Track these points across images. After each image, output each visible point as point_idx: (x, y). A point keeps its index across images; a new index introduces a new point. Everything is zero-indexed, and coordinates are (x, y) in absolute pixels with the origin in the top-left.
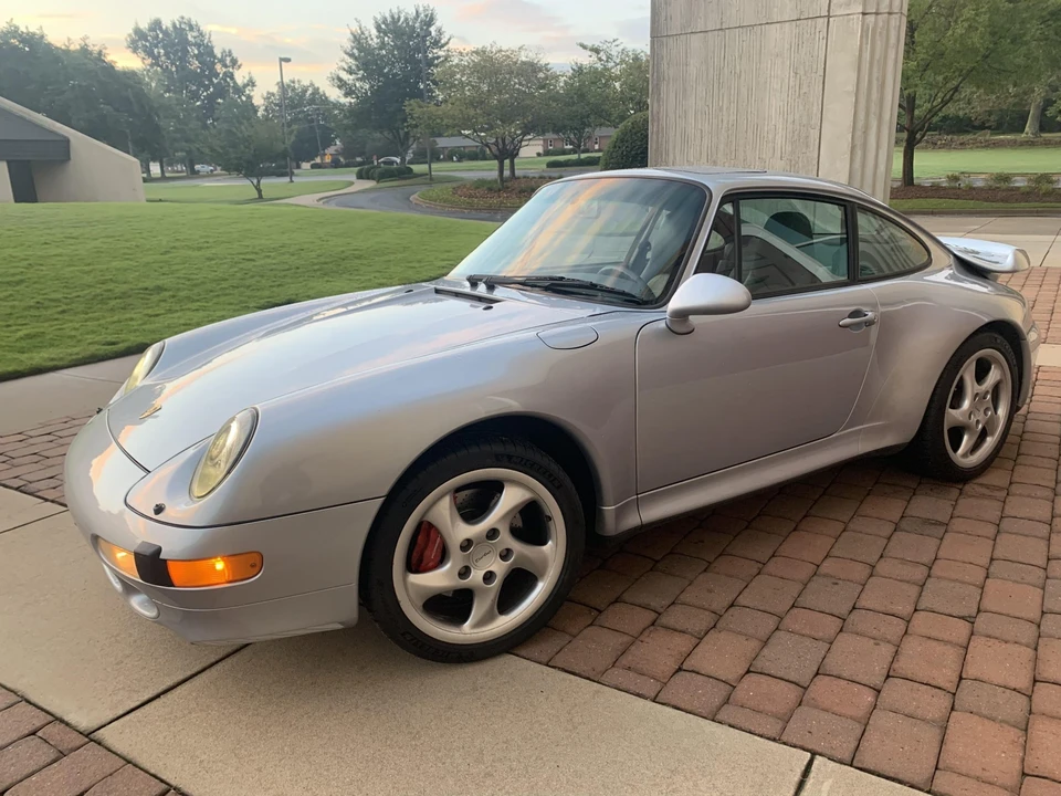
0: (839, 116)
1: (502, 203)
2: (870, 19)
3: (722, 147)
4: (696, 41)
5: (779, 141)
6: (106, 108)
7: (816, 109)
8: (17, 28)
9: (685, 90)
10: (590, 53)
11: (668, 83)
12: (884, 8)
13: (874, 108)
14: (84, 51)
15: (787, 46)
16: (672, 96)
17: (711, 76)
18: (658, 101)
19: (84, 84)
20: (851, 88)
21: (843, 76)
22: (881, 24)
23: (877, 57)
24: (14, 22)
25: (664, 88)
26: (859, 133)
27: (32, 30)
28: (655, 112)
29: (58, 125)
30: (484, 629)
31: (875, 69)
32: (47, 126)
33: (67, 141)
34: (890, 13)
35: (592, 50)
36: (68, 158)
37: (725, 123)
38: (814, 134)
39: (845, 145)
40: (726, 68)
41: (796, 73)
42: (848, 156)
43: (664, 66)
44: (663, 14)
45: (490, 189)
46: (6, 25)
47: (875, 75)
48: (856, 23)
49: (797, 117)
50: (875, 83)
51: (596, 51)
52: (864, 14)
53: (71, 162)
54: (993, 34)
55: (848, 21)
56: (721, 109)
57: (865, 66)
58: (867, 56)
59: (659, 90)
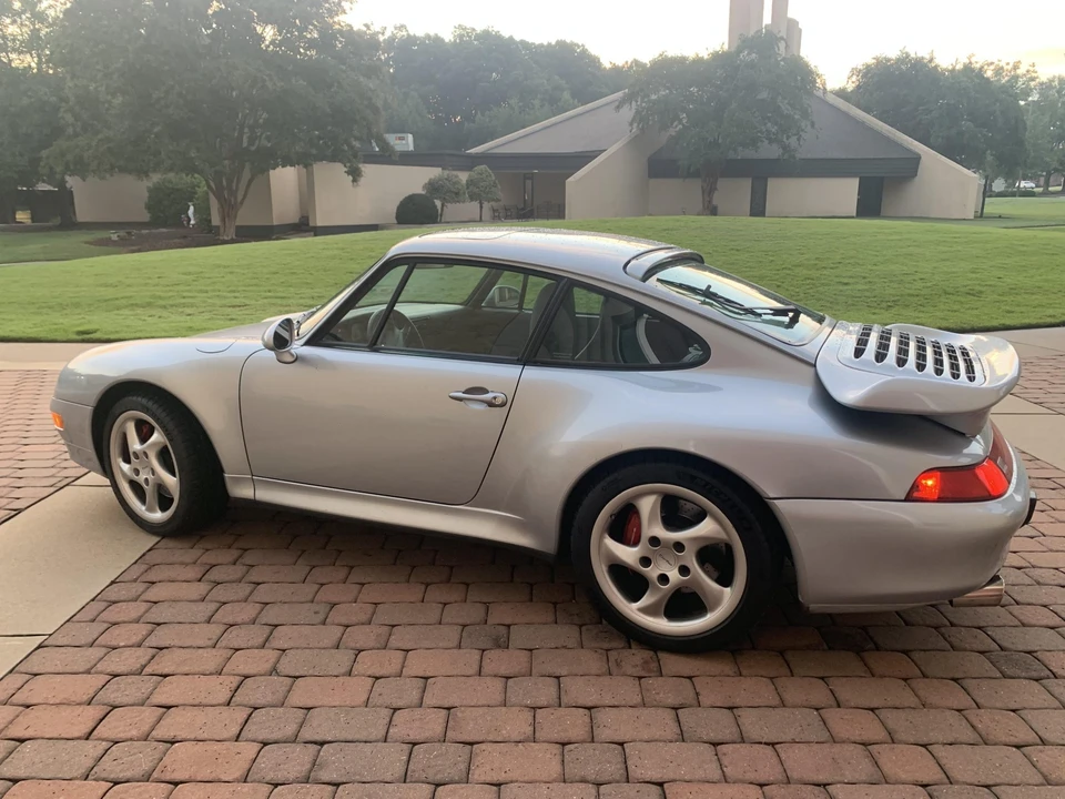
6: (966, 125)
8: (908, 55)
14: (968, 69)
19: (952, 102)
24: (906, 50)
27: (919, 55)
29: (916, 143)
32: (905, 144)
33: (916, 159)
36: (914, 173)
46: (899, 53)
53: (917, 179)
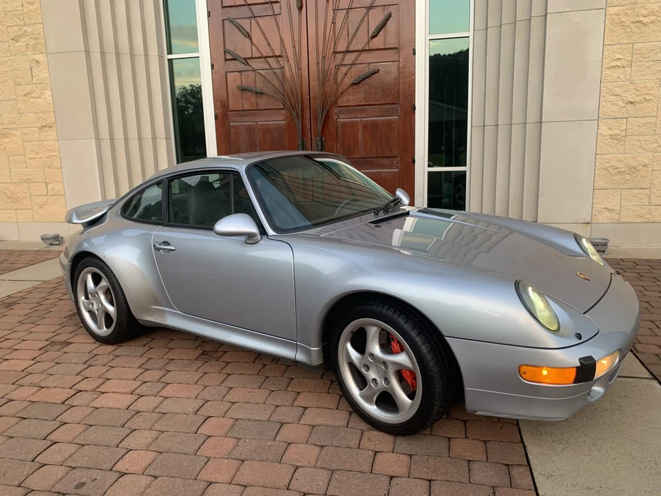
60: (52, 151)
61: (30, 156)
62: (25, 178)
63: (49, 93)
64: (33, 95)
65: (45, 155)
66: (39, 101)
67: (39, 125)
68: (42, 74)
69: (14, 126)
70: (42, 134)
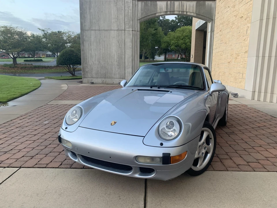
0: (129, 53)
1: (16, 71)
2: (134, 32)
3: (101, 58)
4: (93, 32)
5: (115, 58)
7: (123, 51)
9: (91, 44)
10: (41, 31)
11: (86, 41)
12: (136, 30)
13: (136, 52)
15: (116, 36)
16: (87, 45)
17: (97, 41)
18: (83, 46)
20: (131, 47)
21: (129, 44)
22: (136, 33)
23: (136, 40)
25: (85, 43)
26: (133, 57)
28: (82, 48)
30: (202, 166)
31: (135, 43)
34: (137, 31)
35: (42, 30)
37: (102, 52)
38: (124, 56)
39: (131, 60)
40: (101, 40)
41: (118, 42)
42: (131, 62)
43: (85, 37)
44: (84, 24)
45: (10, 67)
47: (135, 44)
48: (131, 32)
49: (119, 52)
50: (136, 46)
51: (44, 31)
52: (132, 31)
54: (142, 38)
55: (129, 32)
56: (100, 49)
57: (134, 42)
58: (134, 39)
59: (83, 43)
60: (246, 61)
61: (241, 63)
62: (239, 72)
63: (249, 39)
64: (246, 40)
65: (244, 63)
66: (246, 42)
67: (244, 52)
68: (249, 32)
69: (240, 52)
70: (245, 55)
